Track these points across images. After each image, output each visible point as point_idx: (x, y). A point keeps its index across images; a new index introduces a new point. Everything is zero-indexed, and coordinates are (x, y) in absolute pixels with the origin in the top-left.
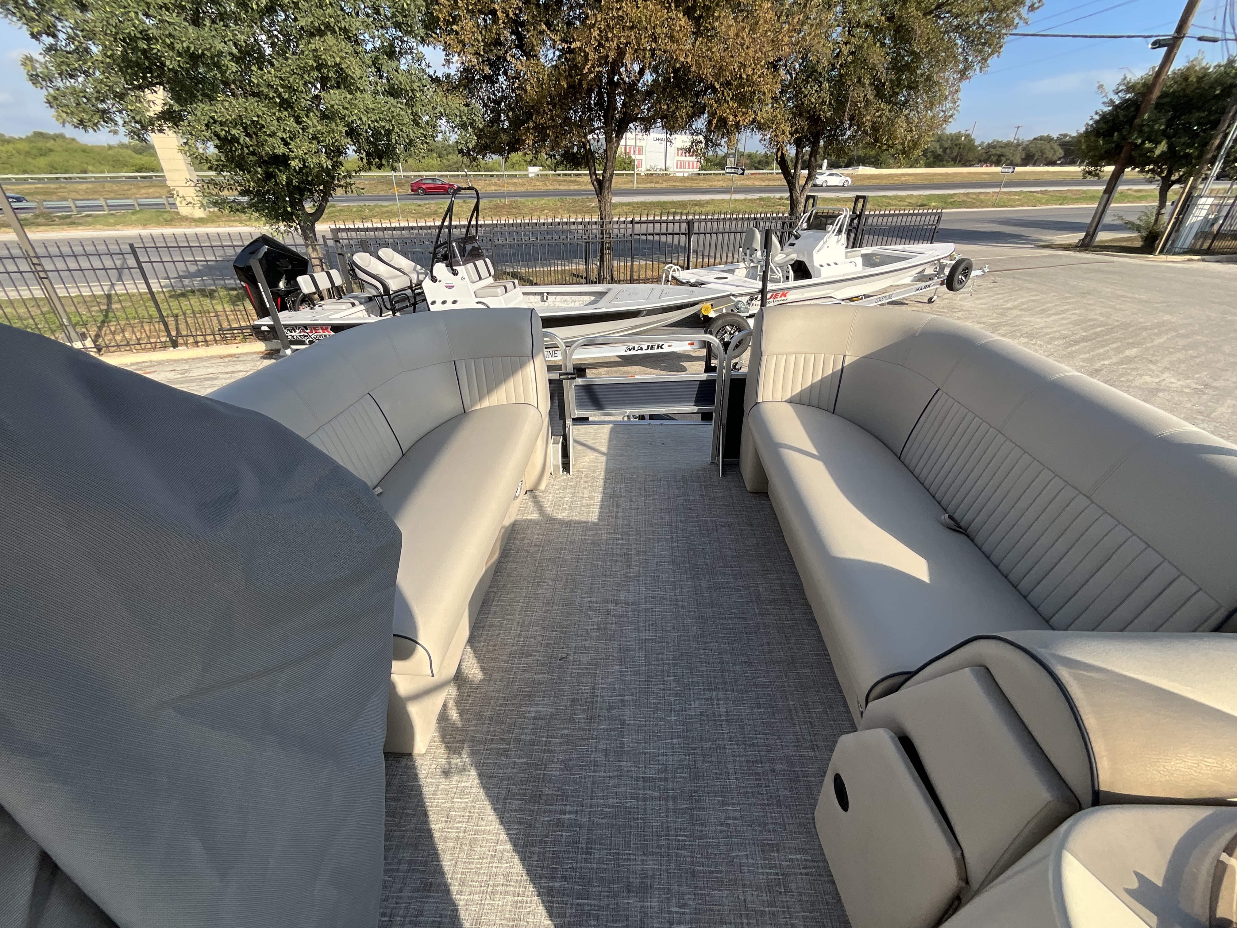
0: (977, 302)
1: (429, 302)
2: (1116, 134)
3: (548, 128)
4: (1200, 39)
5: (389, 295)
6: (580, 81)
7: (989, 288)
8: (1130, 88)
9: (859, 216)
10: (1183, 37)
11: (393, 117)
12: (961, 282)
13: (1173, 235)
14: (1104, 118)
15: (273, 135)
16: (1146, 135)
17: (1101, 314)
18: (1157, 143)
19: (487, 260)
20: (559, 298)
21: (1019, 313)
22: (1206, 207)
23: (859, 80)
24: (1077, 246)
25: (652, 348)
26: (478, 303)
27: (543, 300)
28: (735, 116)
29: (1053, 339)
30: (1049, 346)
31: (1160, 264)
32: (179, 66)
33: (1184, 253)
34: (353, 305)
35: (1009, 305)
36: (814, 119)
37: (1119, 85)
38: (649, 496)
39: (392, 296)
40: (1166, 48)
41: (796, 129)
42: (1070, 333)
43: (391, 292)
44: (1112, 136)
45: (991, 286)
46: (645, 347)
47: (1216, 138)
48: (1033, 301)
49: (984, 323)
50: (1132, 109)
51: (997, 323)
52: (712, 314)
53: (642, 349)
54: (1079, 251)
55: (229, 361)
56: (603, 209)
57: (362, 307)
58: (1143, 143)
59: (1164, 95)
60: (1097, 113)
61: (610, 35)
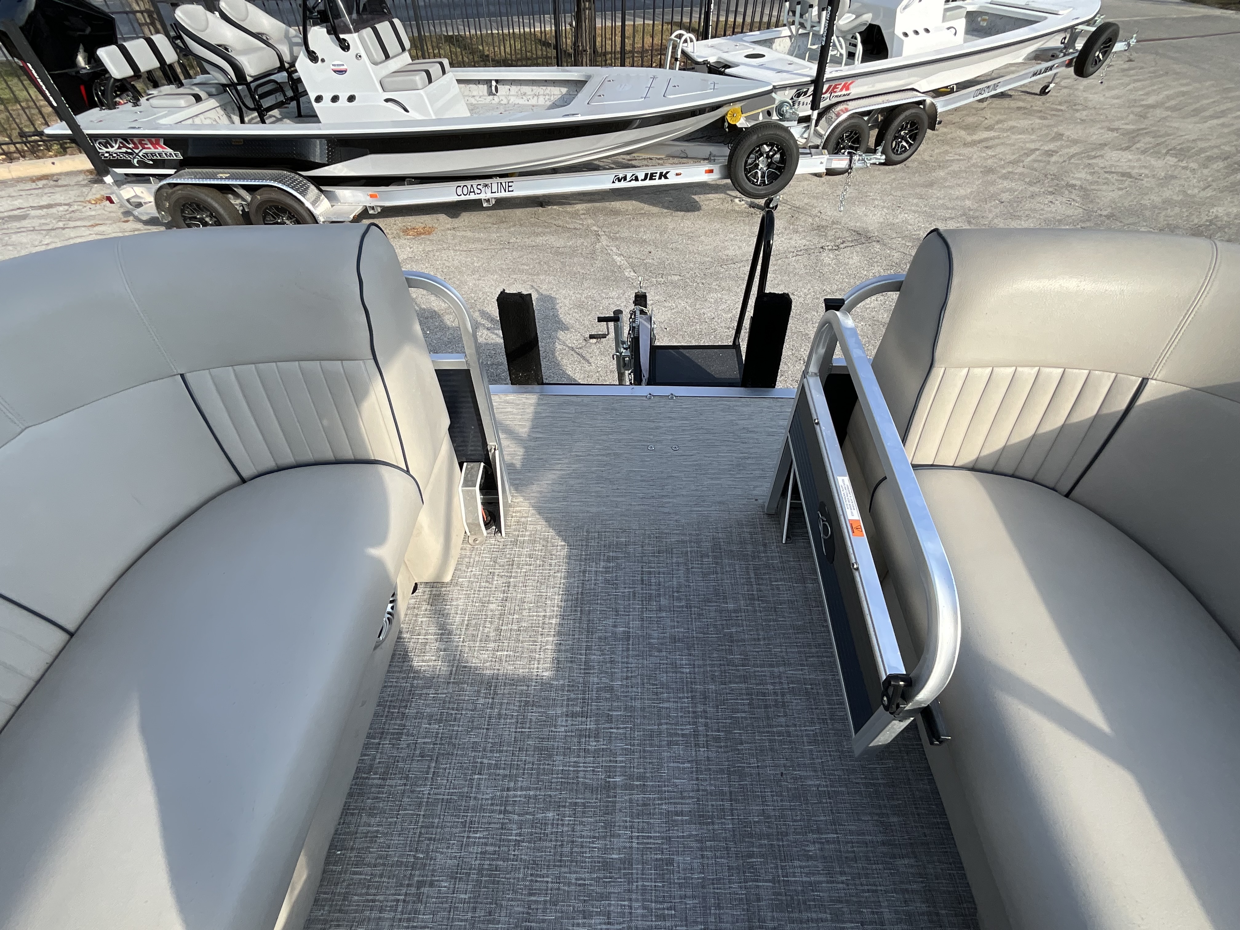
0: (1108, 94)
1: (312, 96)
5: (248, 85)
7: (1124, 70)
12: (1096, 61)
19: (396, 21)
20: (514, 89)
21: (1165, 114)
25: (652, 177)
26: (387, 100)
27: (490, 93)
29: (1210, 159)
30: (1206, 172)
34: (198, 98)
35: (1151, 100)
38: (650, 598)
39: (253, 85)
42: (1233, 149)
43: (249, 79)
45: (1126, 66)
46: (641, 176)
48: (1184, 94)
49: (1117, 130)
51: (1134, 131)
52: (742, 123)
53: (637, 179)
55: (44, 187)
57: (212, 103)
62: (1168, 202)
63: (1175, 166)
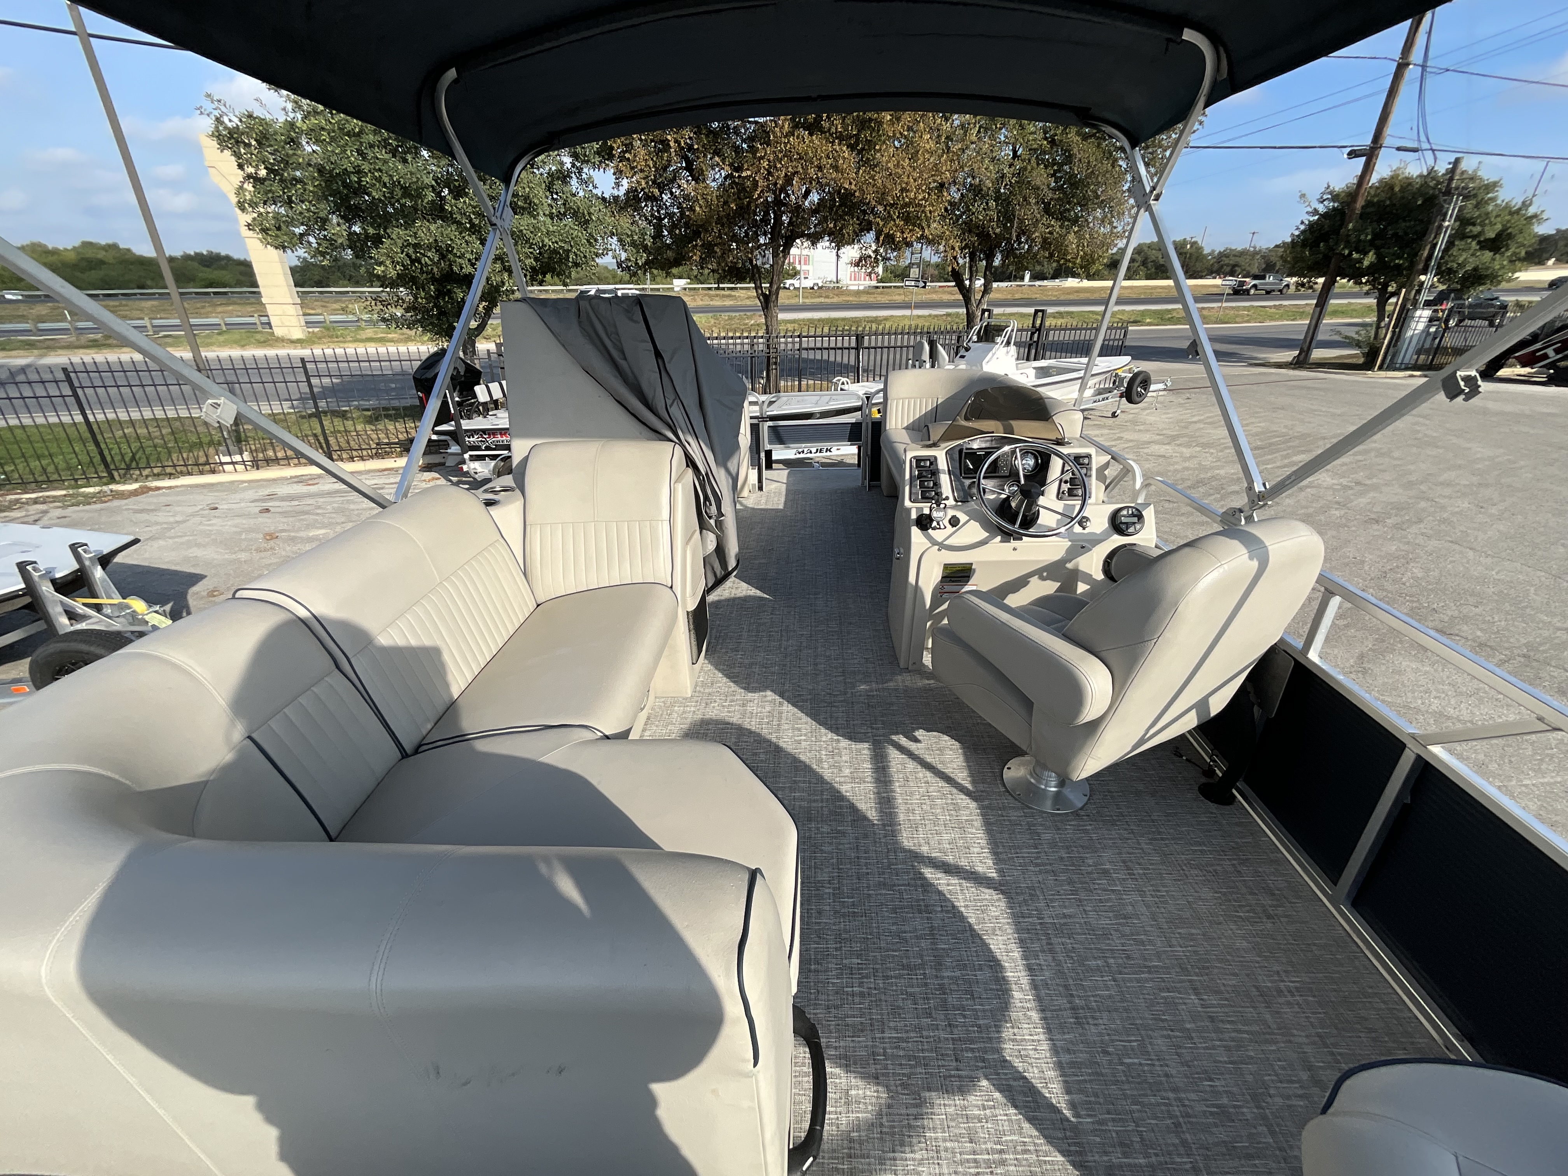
0: (1163, 416)
2: (1322, 245)
3: (716, 245)
4: (1399, 149)
6: (749, 203)
7: (1180, 404)
8: (1335, 197)
9: (1039, 330)
10: (1380, 147)
11: (572, 238)
12: (1140, 395)
13: (1391, 349)
14: (1311, 225)
15: (462, 256)
16: (1354, 245)
17: (1285, 427)
18: (1366, 254)
21: (1202, 426)
22: (1422, 320)
23: (1025, 199)
24: (1291, 364)
25: (821, 451)
28: (903, 233)
30: (1220, 454)
31: (1380, 380)
32: (384, 196)
33: (1407, 369)
36: (983, 235)
37: (1323, 193)
38: (819, 500)
40: (1364, 159)
41: (966, 244)
44: (1319, 246)
45: (1183, 402)
46: (814, 450)
47: (1424, 250)
50: (1338, 218)
53: (811, 452)
54: (1293, 369)
55: (389, 474)
56: (769, 323)
58: (1350, 254)
59: (1369, 204)
60: (1302, 223)
61: (779, 166)
62: (1187, 469)
63: (1199, 452)
